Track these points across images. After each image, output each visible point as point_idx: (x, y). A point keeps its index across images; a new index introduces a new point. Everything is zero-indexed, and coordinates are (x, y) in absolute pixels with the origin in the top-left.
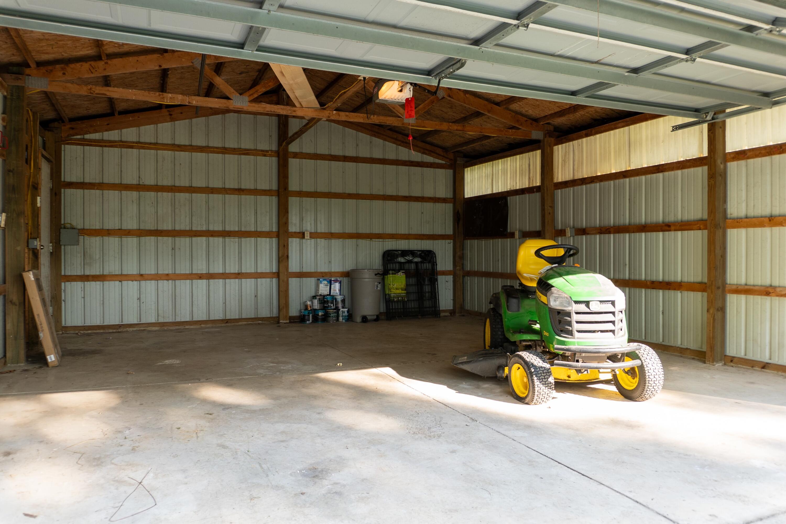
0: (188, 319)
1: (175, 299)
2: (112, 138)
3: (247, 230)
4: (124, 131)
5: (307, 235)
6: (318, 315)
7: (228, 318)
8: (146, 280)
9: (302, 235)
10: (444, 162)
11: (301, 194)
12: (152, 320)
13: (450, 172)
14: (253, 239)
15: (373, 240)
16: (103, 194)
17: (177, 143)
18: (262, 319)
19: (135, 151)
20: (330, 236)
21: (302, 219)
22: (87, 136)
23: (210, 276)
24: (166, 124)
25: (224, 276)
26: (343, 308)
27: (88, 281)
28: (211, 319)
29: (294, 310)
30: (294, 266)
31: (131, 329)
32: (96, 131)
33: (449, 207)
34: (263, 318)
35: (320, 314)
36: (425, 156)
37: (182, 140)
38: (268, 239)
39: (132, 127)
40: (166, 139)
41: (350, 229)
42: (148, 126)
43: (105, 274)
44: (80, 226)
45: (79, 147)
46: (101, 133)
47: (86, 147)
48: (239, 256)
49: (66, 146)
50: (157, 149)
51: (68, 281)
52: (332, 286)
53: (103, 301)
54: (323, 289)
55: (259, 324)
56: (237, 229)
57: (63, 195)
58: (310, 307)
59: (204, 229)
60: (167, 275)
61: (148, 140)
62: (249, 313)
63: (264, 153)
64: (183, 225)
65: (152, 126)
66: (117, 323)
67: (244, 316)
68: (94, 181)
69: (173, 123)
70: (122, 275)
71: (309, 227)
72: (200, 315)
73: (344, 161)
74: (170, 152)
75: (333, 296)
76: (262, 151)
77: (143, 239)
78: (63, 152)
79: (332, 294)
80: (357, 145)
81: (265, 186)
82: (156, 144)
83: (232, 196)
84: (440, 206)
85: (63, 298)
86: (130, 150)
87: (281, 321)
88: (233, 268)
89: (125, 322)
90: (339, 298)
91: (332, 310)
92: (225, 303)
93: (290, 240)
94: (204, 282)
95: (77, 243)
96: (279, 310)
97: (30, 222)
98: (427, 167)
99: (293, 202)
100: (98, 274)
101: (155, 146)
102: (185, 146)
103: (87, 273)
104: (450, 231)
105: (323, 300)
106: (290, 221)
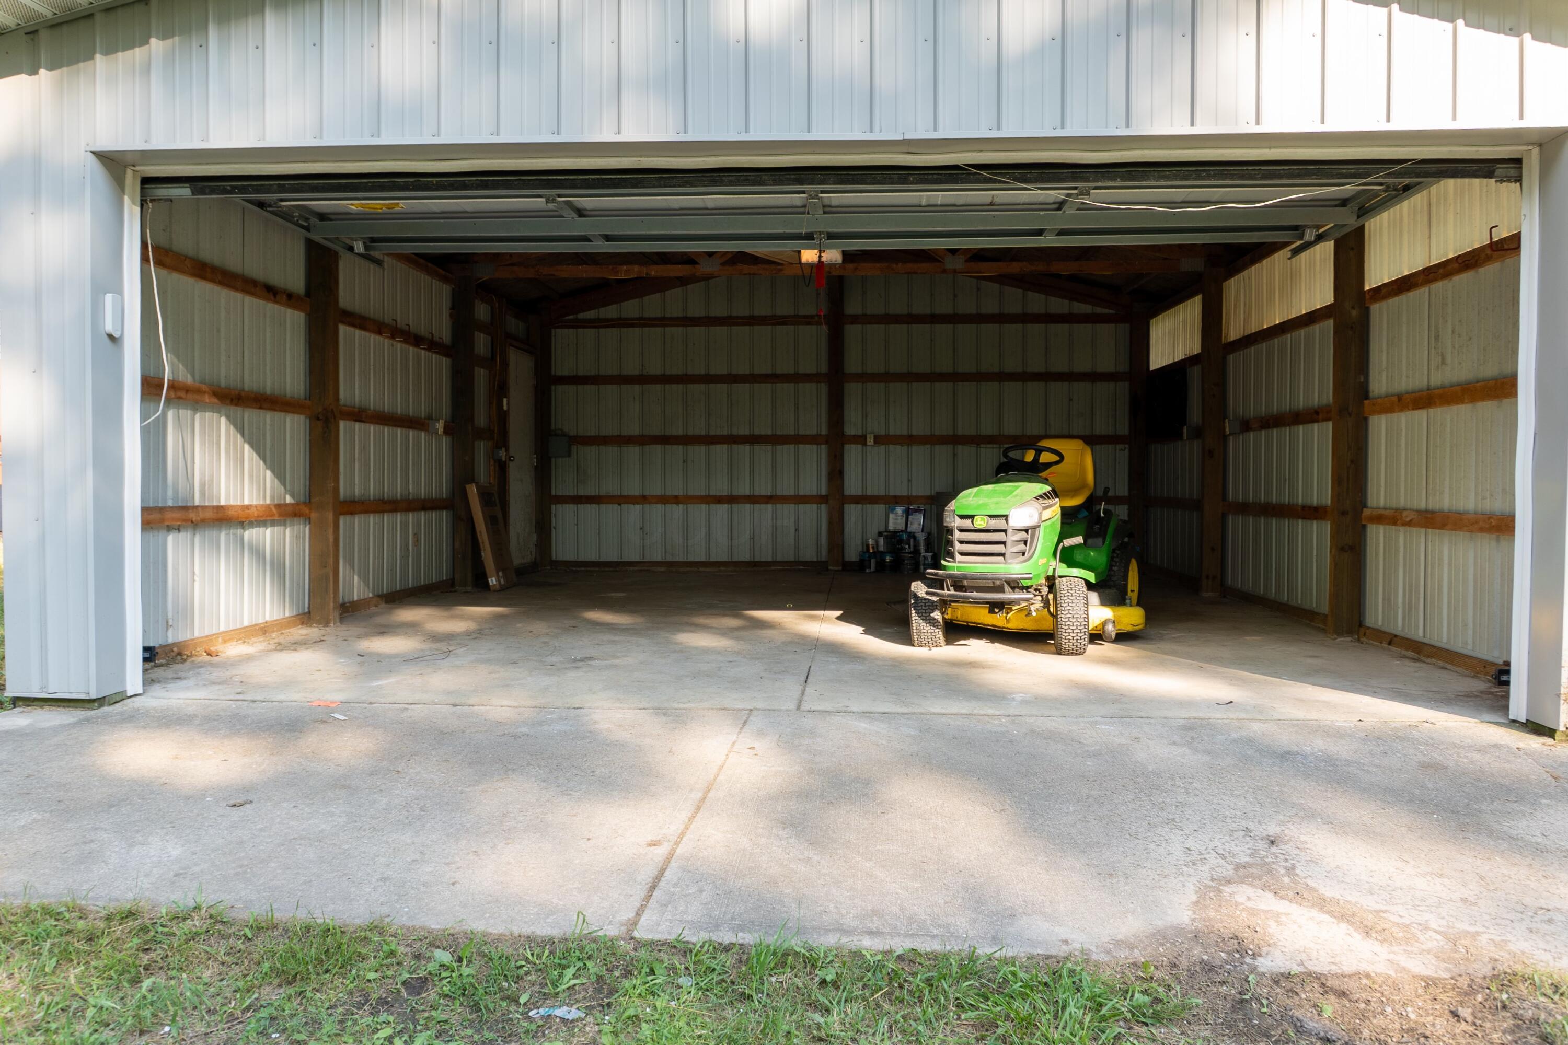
0: (703, 559)
1: (687, 529)
2: (609, 316)
3: (785, 433)
4: (624, 304)
5: (870, 441)
6: (885, 560)
7: (757, 559)
8: (650, 503)
9: (861, 440)
10: (1111, 312)
11: (864, 377)
12: (658, 557)
13: (1124, 328)
14: (792, 447)
15: (982, 446)
16: (599, 389)
17: (690, 315)
18: (805, 563)
19: (637, 329)
20: (910, 440)
21: (865, 416)
22: (581, 316)
23: (731, 499)
24: (676, 290)
25: (753, 499)
26: (927, 551)
27: (581, 503)
28: (734, 560)
29: (852, 553)
30: (852, 486)
31: (631, 568)
32: (590, 309)
33: (1123, 388)
34: (807, 562)
35: (888, 559)
36: (1076, 304)
37: (696, 311)
38: (815, 447)
39: (632, 298)
40: (675, 311)
41: (942, 428)
42: (654, 296)
43: (601, 494)
44: (572, 433)
45: (571, 330)
46: (597, 310)
47: (580, 330)
48: (772, 471)
49: (558, 330)
50: (664, 326)
51: (559, 503)
52: (910, 517)
53: (599, 529)
54: (896, 520)
55: (799, 570)
56: (769, 432)
57: (553, 394)
58: (873, 548)
59: (725, 433)
60: (676, 497)
61: (653, 315)
62: (786, 554)
63: (808, 320)
64: (699, 429)
65: (658, 295)
66: (615, 559)
67: (779, 559)
68: (588, 374)
69: (684, 288)
70: (621, 496)
71: (876, 426)
72: (720, 554)
73: (932, 323)
74: (680, 329)
75: (910, 533)
76: (805, 317)
77: (647, 448)
78: (553, 338)
79: (909, 530)
80: (955, 296)
81: (810, 368)
82: (663, 319)
83: (763, 385)
84: (1104, 389)
85: (553, 524)
86: (631, 329)
87: (830, 568)
88: (764, 489)
89: (625, 559)
90: (921, 537)
91: (907, 555)
92: (753, 538)
93: (847, 447)
94: (725, 507)
95: (569, 455)
96: (830, 550)
97: (496, 429)
98: (1079, 322)
99: (853, 390)
100: (593, 494)
101: (663, 322)
102: (700, 318)
103: (581, 493)
104: (1124, 429)
105: (894, 538)
106: (846, 418)
